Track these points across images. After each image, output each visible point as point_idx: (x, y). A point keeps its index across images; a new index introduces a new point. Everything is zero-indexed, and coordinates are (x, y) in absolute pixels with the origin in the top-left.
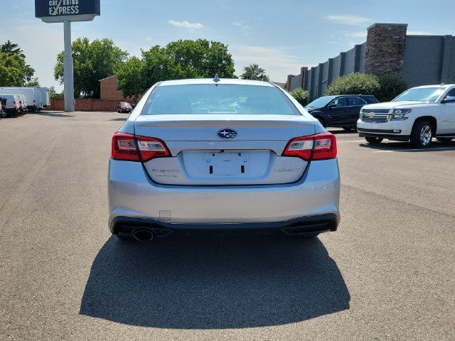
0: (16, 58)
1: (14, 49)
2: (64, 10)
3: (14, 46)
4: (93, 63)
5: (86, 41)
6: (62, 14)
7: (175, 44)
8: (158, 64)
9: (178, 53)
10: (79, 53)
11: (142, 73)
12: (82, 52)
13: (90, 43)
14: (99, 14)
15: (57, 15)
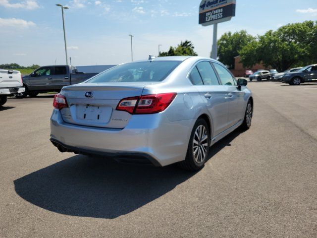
0: (189, 49)
1: (188, 44)
2: (213, 17)
3: (189, 42)
4: (233, 47)
5: (230, 34)
6: (213, 20)
7: (284, 28)
8: (269, 43)
9: (285, 33)
10: (225, 42)
11: (257, 50)
12: (227, 40)
13: (232, 35)
14: (234, 15)
15: (210, 21)
